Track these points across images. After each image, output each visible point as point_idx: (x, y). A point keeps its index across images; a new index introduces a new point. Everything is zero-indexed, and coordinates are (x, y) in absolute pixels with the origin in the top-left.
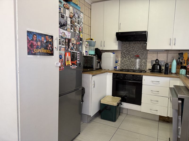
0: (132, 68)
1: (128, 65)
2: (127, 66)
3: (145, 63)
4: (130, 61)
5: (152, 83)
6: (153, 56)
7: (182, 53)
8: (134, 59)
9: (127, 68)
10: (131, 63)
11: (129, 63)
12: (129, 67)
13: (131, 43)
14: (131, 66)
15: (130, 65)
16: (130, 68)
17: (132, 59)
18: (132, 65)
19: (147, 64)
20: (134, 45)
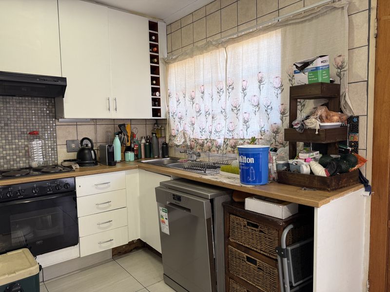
0: (22, 165)
1: (8, 158)
2: (5, 160)
3: (54, 149)
4: (14, 146)
5: (96, 188)
6: (69, 131)
7: (124, 125)
8: (23, 141)
9: (5, 166)
10: (18, 151)
11: (11, 152)
12: (12, 163)
13: (8, 100)
14: (18, 159)
15: (15, 157)
16: (15, 165)
17: (17, 141)
18: (19, 157)
19: (58, 150)
20: (18, 106)
